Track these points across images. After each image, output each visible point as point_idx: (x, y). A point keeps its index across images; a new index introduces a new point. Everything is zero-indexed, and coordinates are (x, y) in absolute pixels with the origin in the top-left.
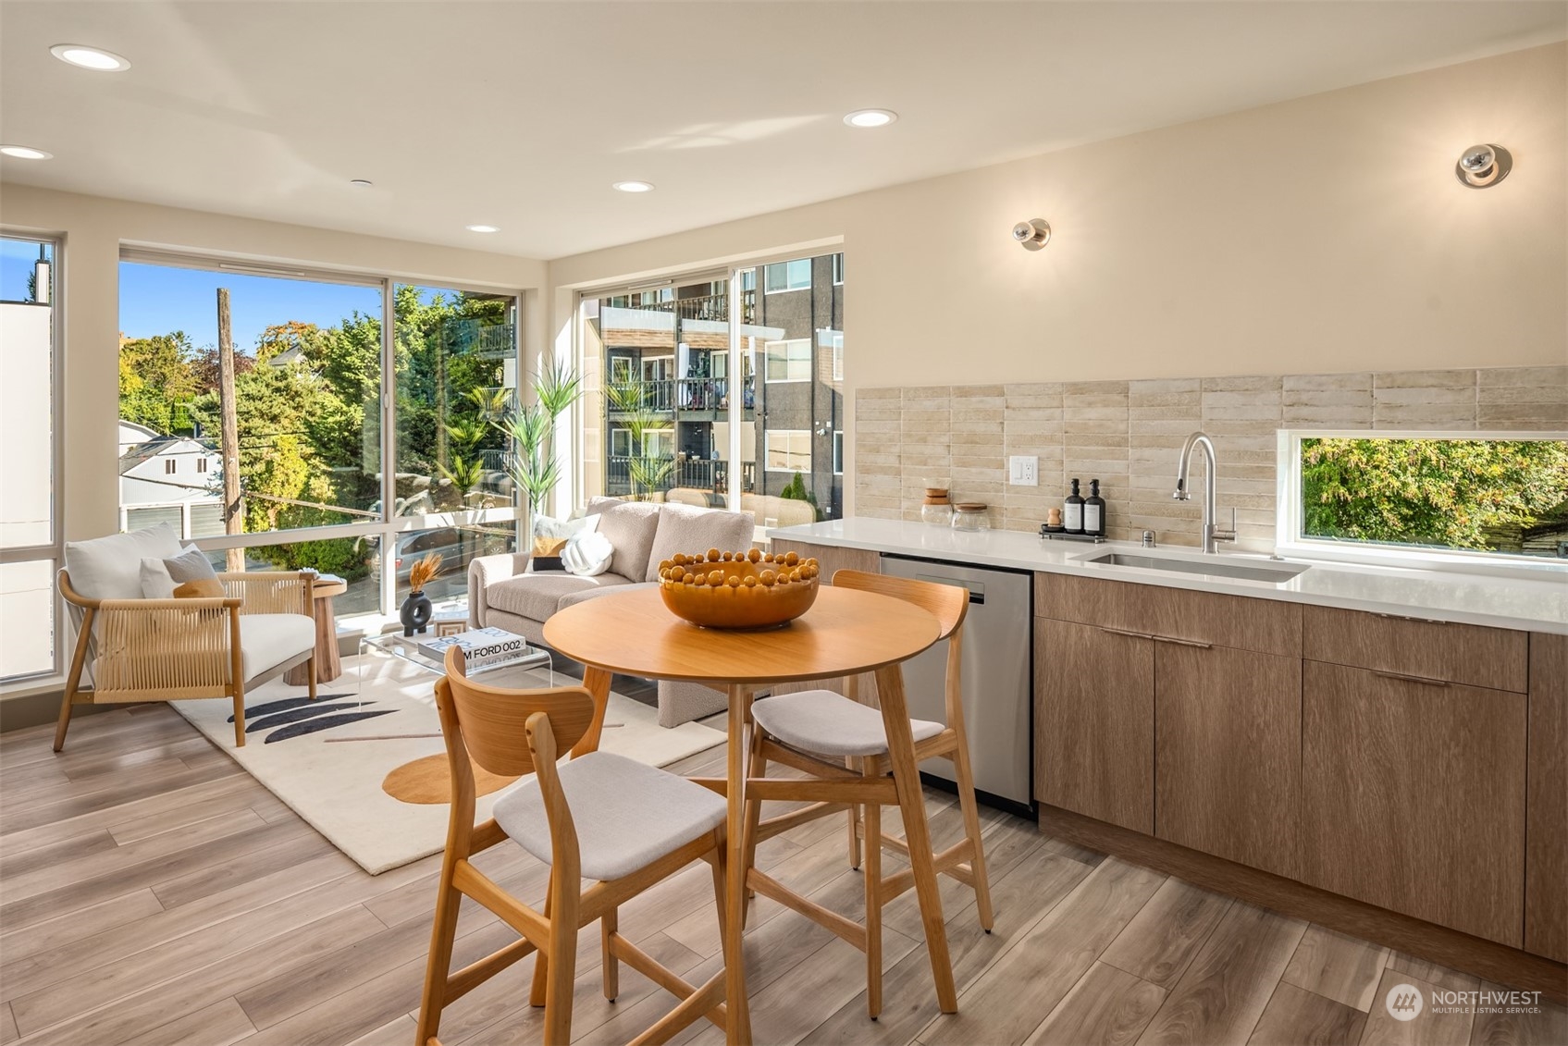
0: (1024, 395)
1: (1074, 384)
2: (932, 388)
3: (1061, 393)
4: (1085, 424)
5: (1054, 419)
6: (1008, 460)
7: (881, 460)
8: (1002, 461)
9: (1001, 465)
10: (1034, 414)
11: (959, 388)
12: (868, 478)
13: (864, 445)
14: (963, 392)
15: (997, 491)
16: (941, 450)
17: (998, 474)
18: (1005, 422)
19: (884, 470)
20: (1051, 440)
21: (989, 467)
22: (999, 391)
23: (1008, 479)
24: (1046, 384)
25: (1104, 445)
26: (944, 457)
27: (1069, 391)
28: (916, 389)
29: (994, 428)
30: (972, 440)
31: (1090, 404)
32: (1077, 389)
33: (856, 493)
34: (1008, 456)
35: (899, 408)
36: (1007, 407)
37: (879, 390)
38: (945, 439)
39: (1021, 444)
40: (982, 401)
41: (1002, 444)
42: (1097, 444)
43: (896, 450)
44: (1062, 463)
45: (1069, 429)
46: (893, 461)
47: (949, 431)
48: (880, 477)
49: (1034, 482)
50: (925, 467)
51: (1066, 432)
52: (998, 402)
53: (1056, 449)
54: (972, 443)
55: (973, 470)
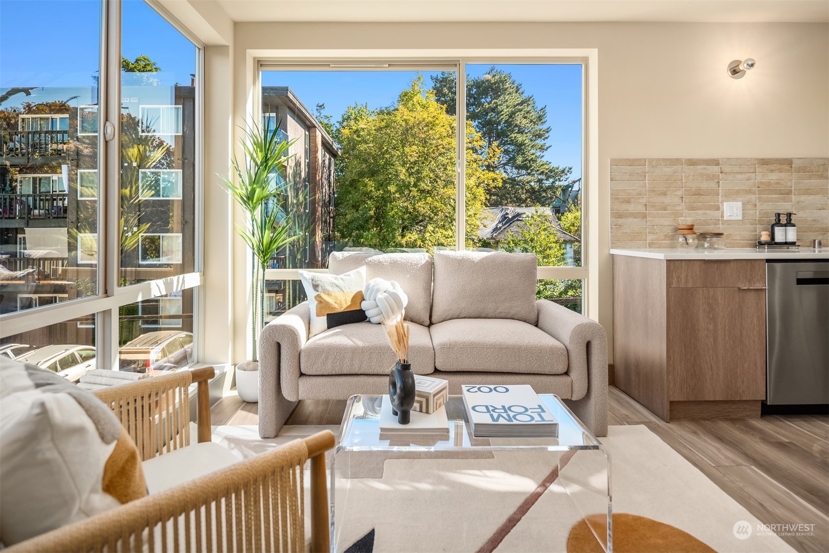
0: (732, 165)
1: (763, 159)
2: (669, 159)
3: (755, 164)
4: (769, 182)
5: (751, 180)
6: (723, 205)
7: (631, 208)
8: (719, 205)
9: (718, 208)
10: (739, 176)
11: (689, 160)
12: (620, 221)
13: (617, 199)
14: (692, 163)
15: (716, 224)
16: (677, 200)
17: (717, 214)
18: (721, 182)
19: (634, 215)
20: (749, 192)
21: (710, 210)
22: (716, 162)
23: (722, 216)
24: (747, 158)
25: (779, 194)
26: (679, 205)
27: (759, 163)
28: (658, 160)
29: (712, 185)
30: (698, 193)
31: (772, 171)
32: (764, 162)
33: (611, 232)
34: (722, 202)
35: (645, 172)
36: (721, 173)
37: (629, 160)
38: (679, 193)
39: (731, 195)
40: (705, 169)
41: (718, 195)
42: (776, 194)
43: (644, 201)
44: (756, 205)
45: (760, 186)
46: (641, 209)
47: (682, 188)
48: (630, 220)
49: (740, 218)
50: (665, 212)
51: (758, 187)
52: (716, 169)
53: (753, 197)
54: (698, 195)
55: (700, 212)
